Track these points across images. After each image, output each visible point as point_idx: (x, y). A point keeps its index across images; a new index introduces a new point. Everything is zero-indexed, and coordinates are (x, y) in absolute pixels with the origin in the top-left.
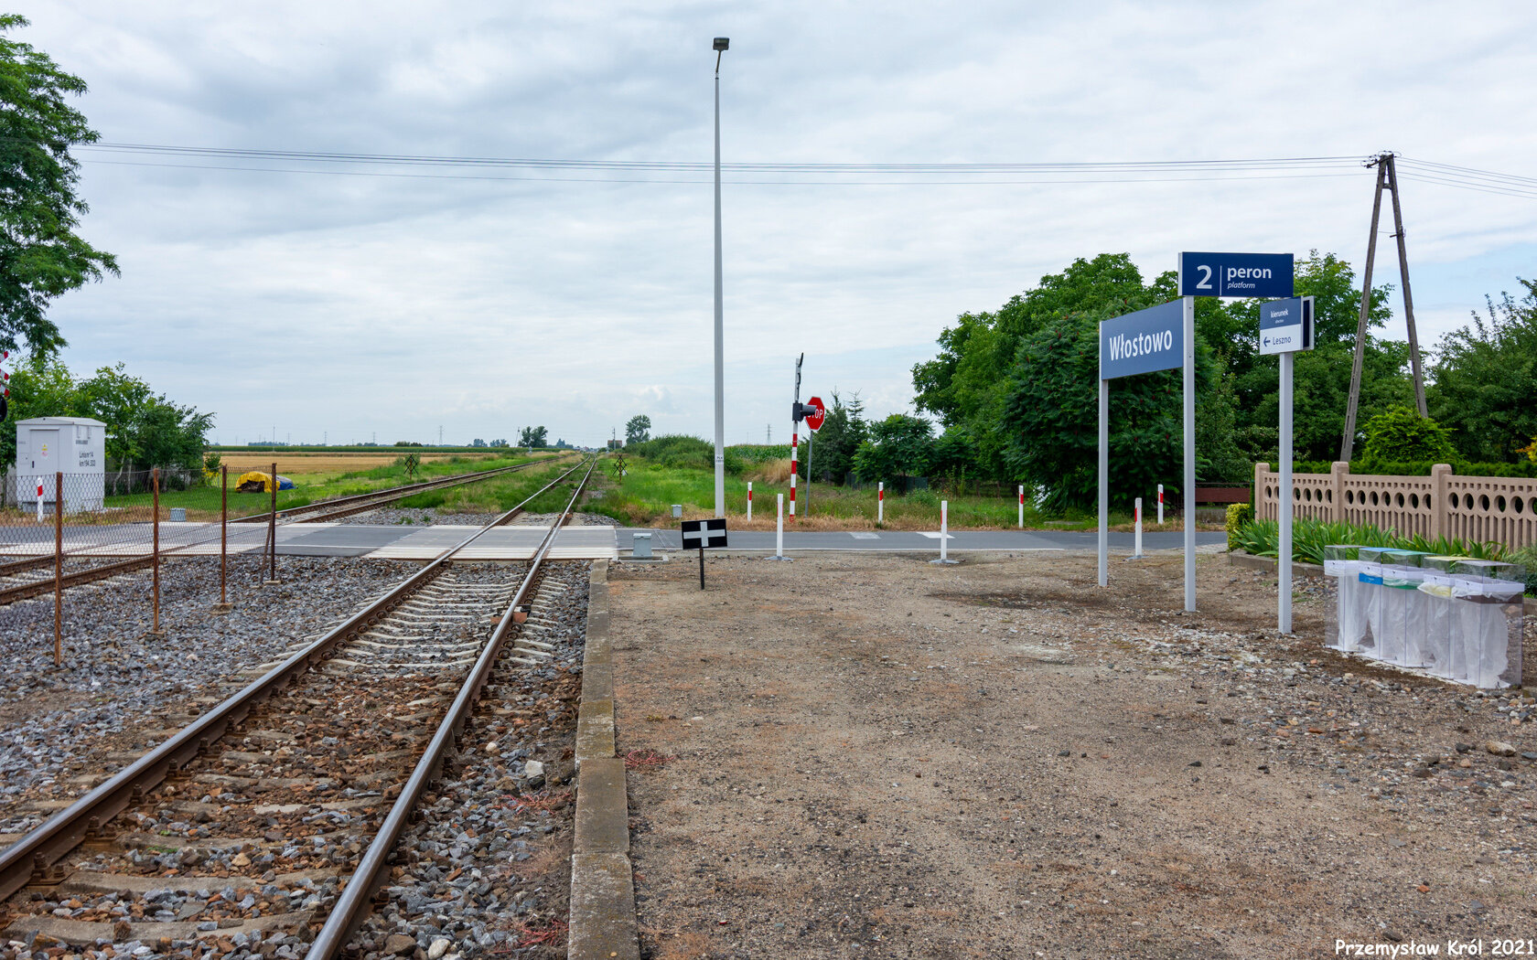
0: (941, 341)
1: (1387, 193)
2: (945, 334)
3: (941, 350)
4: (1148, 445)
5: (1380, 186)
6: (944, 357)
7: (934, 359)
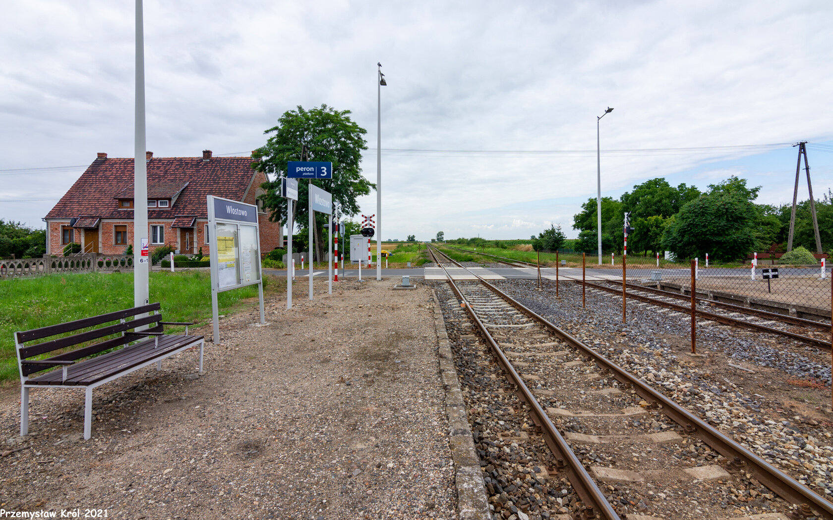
0: (582, 207)
2: (584, 205)
3: (583, 210)
4: (743, 239)
6: (583, 212)
7: (581, 213)
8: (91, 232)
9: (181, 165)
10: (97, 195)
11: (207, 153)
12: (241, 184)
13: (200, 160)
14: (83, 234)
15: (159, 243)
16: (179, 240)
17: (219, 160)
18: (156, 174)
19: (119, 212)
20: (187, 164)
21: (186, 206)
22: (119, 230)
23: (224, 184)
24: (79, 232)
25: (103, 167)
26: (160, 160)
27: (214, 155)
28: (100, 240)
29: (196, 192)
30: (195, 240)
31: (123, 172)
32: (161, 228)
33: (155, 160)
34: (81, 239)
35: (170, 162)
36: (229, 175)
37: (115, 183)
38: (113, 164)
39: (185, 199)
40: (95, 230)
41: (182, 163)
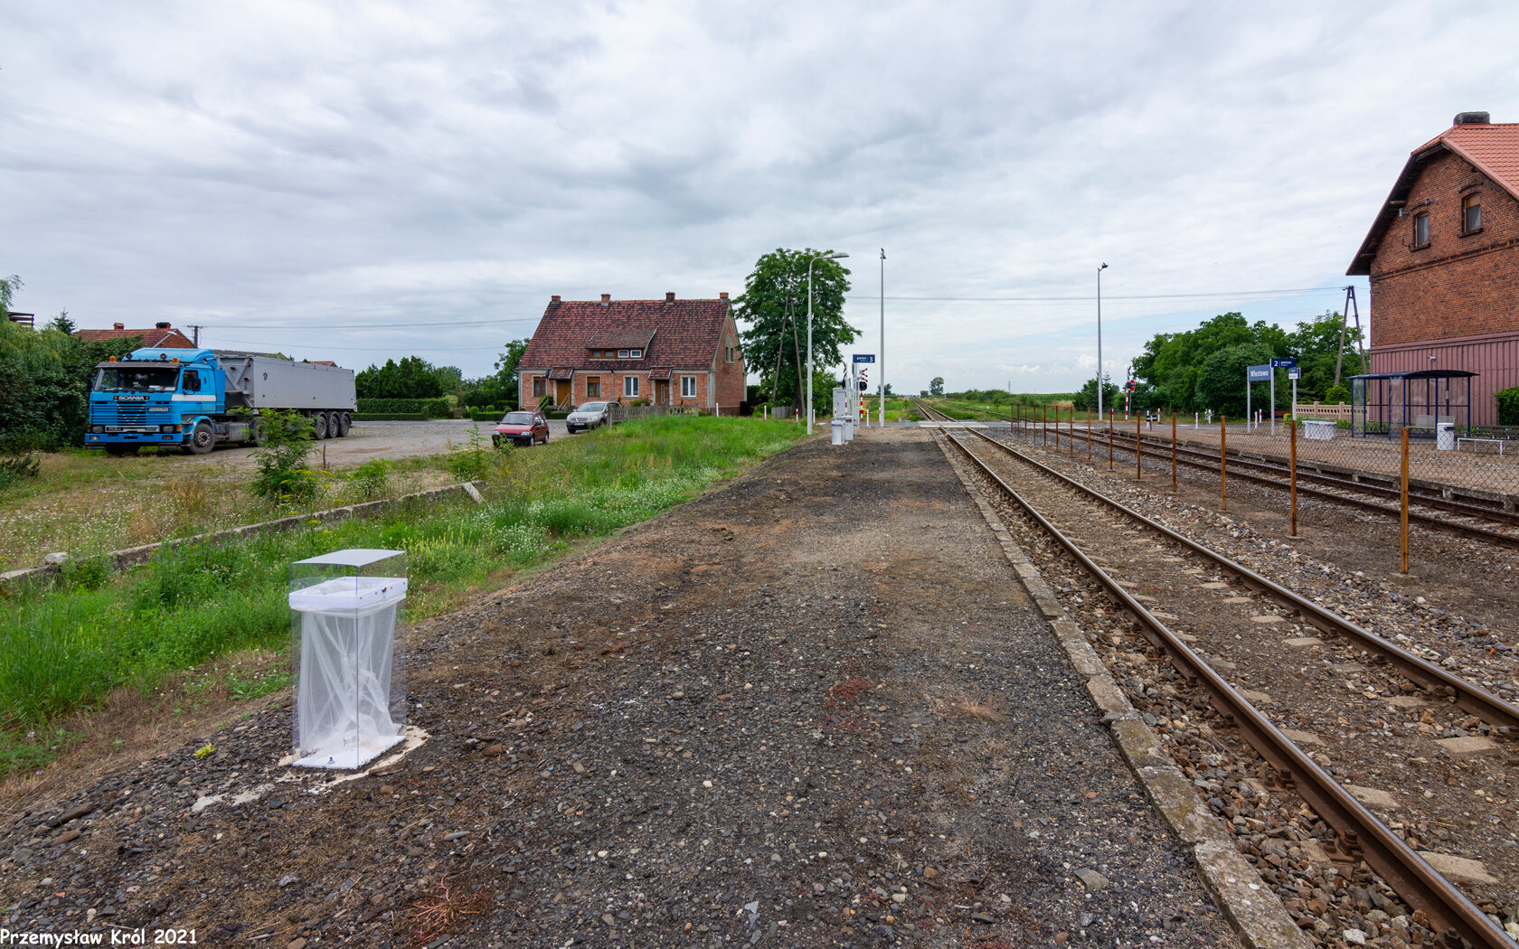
0: (1145, 347)
1: (1351, 301)
2: (1148, 344)
3: (1145, 351)
5: (1348, 297)
6: (1148, 354)
7: (1143, 355)
8: (564, 384)
9: (643, 309)
10: (564, 345)
11: (670, 296)
12: (712, 331)
13: (664, 303)
14: (555, 385)
15: (632, 395)
16: (654, 392)
17: (683, 303)
18: (619, 320)
19: (591, 362)
20: (650, 308)
21: (658, 357)
22: (591, 381)
23: (694, 332)
24: (552, 383)
25: (560, 312)
26: (619, 304)
27: (677, 298)
28: (573, 391)
29: (666, 341)
30: (671, 392)
31: (583, 318)
32: (636, 380)
33: (614, 303)
34: (553, 391)
35: (631, 306)
36: (697, 320)
37: (577, 329)
38: (569, 309)
39: (656, 348)
40: (568, 382)
41: (644, 307)
